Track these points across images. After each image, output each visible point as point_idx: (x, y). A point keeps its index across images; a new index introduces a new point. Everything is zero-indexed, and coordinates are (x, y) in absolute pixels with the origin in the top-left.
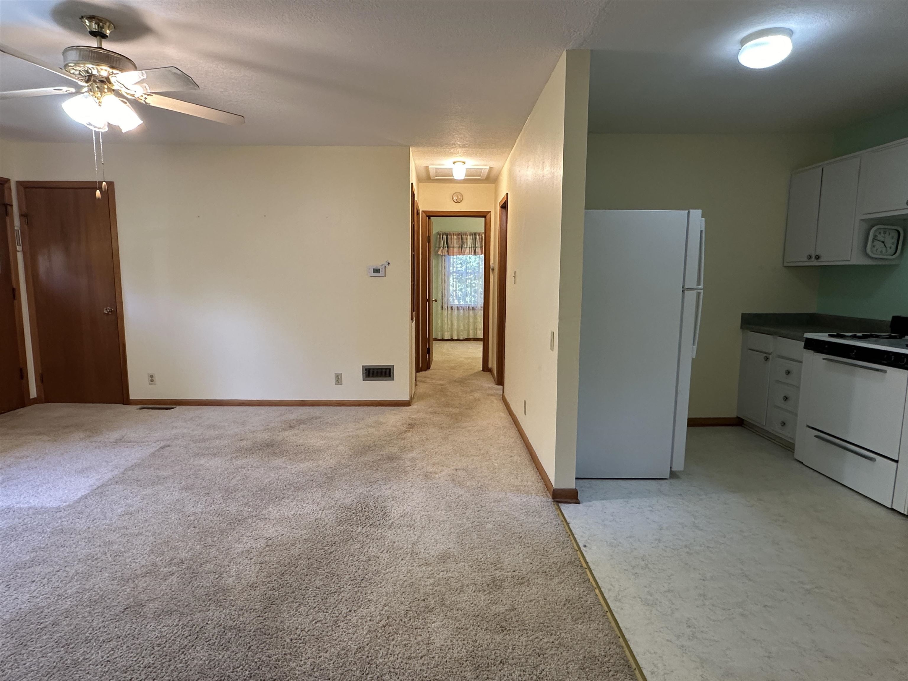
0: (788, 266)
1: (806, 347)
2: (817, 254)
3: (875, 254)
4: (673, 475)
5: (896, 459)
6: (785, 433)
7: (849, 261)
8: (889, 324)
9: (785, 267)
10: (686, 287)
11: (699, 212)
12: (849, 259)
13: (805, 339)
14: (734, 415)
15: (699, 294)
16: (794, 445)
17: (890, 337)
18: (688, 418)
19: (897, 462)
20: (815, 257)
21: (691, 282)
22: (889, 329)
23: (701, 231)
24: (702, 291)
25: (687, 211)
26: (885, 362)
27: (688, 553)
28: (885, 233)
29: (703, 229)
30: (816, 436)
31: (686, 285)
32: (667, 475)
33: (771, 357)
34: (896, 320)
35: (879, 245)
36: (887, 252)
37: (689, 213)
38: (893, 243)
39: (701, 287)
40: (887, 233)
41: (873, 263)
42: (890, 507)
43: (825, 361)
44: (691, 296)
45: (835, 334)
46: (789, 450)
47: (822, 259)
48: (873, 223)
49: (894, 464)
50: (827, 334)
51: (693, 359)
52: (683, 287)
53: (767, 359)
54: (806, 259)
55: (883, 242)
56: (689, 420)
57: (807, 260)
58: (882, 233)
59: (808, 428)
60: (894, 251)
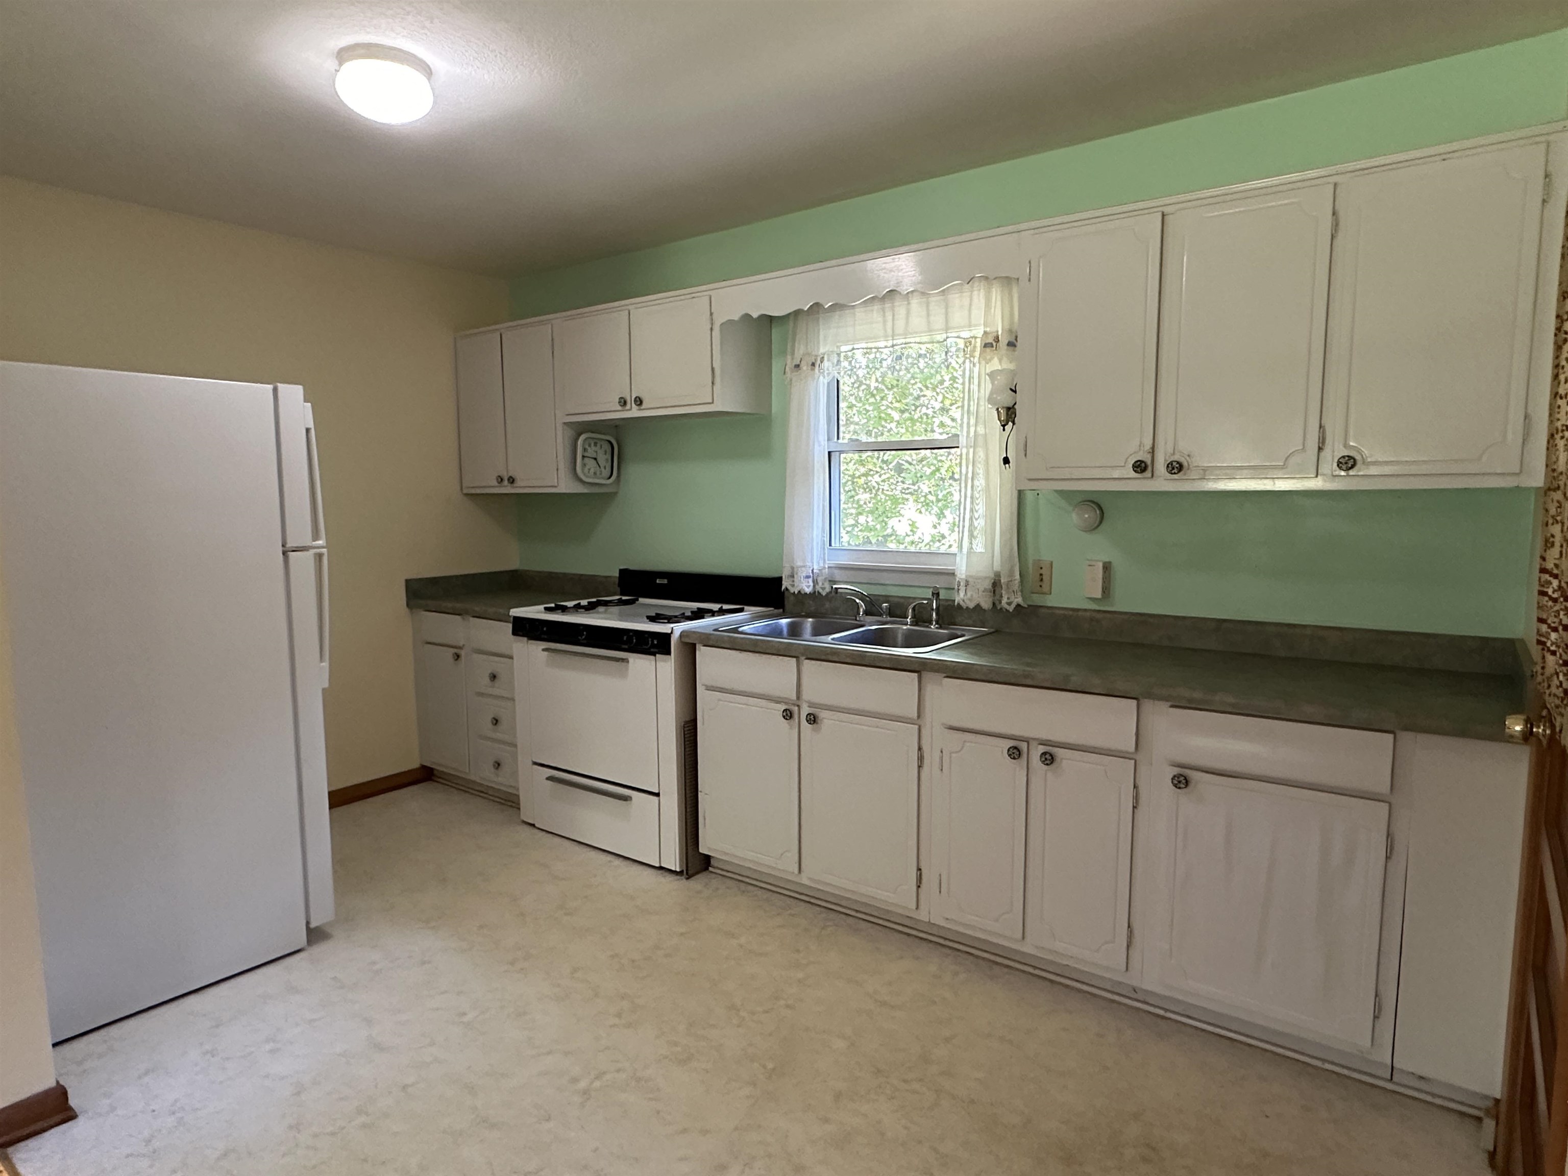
0: (472, 495)
1: (515, 633)
2: (510, 474)
3: (587, 477)
4: (315, 935)
5: (657, 791)
6: (500, 781)
7: (556, 487)
8: (617, 581)
9: (467, 495)
10: (289, 545)
11: (298, 390)
12: (556, 484)
13: (512, 619)
14: (415, 765)
15: (320, 556)
16: (518, 796)
17: (621, 603)
18: (330, 793)
19: (658, 795)
20: (509, 480)
21: (300, 533)
22: (618, 589)
23: (308, 430)
24: (324, 550)
25: (270, 387)
26: (626, 647)
27: (364, 1126)
28: (595, 444)
29: (311, 425)
30: (548, 779)
31: (288, 541)
32: (302, 940)
33: (463, 653)
34: (625, 574)
35: (591, 463)
36: (601, 474)
37: (275, 390)
38: (607, 460)
39: (320, 542)
40: (598, 445)
41: (585, 490)
42: (657, 865)
43: (546, 653)
44: (303, 563)
45: (553, 605)
46: (511, 806)
47: (519, 483)
48: (581, 429)
49: (655, 799)
50: (541, 607)
51: (324, 689)
52: (283, 546)
53: (457, 657)
54: (495, 483)
55: (595, 459)
56: (331, 794)
57: (497, 484)
58: (592, 445)
59: (536, 767)
60: (609, 474)
